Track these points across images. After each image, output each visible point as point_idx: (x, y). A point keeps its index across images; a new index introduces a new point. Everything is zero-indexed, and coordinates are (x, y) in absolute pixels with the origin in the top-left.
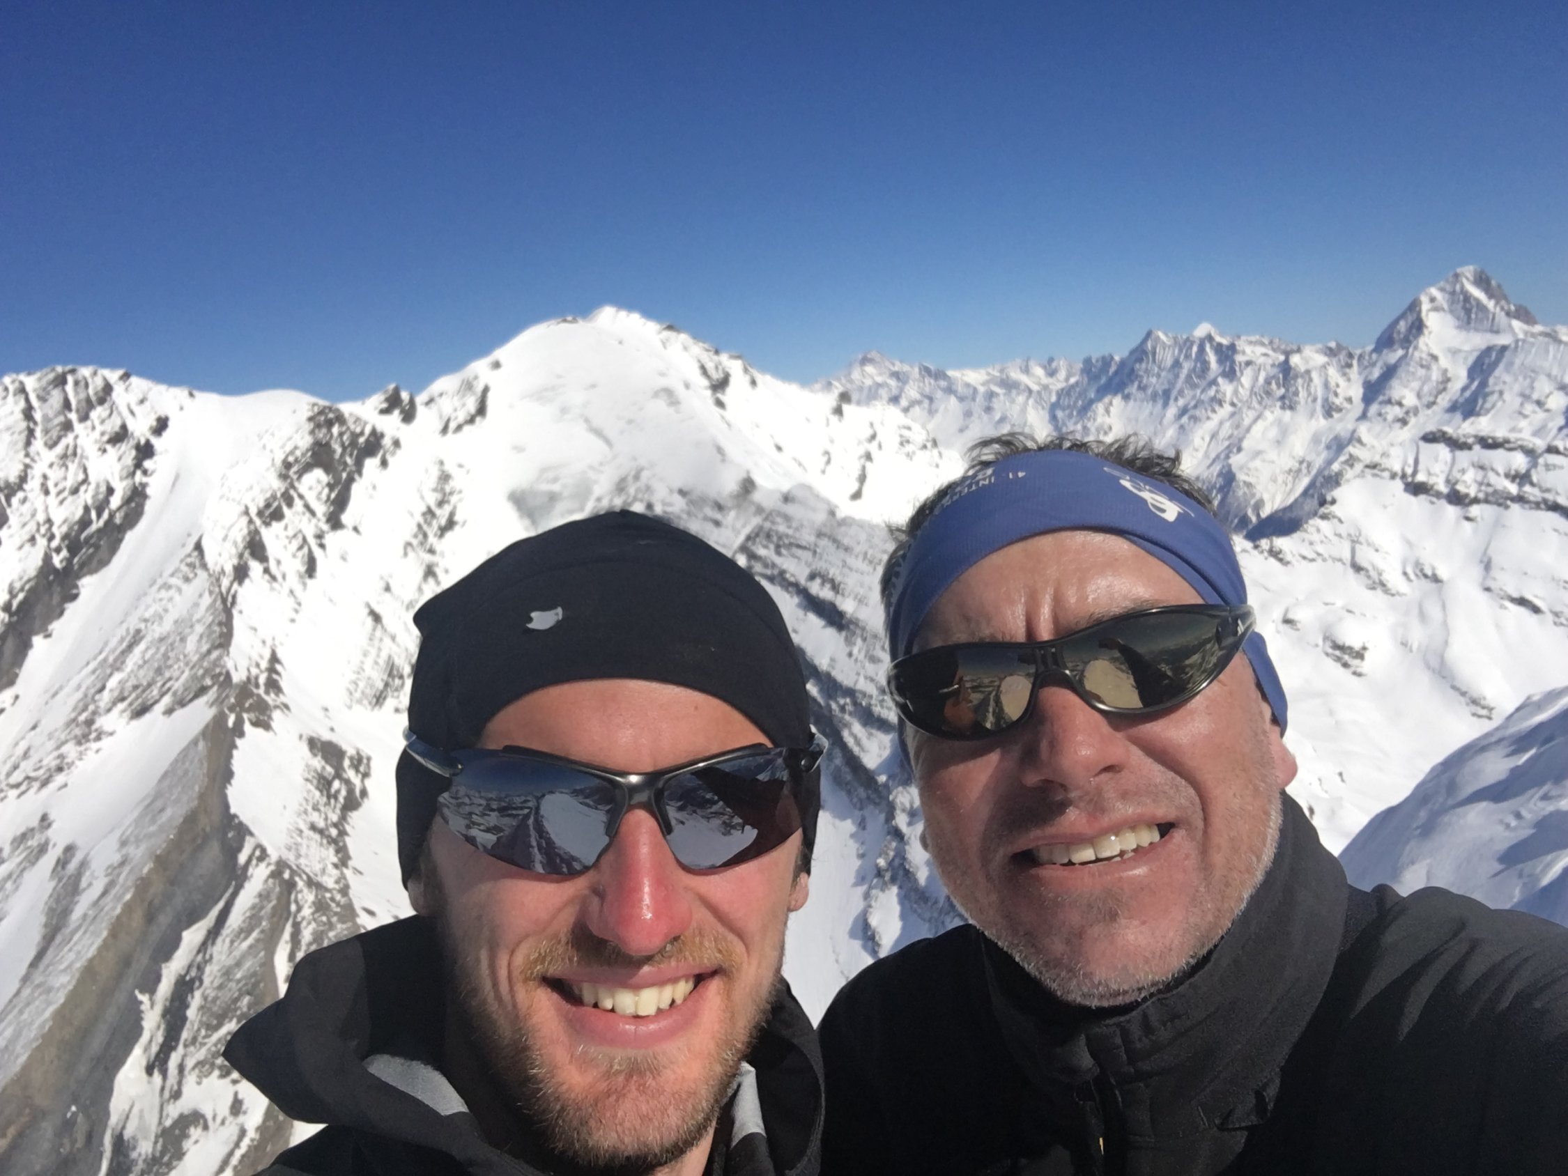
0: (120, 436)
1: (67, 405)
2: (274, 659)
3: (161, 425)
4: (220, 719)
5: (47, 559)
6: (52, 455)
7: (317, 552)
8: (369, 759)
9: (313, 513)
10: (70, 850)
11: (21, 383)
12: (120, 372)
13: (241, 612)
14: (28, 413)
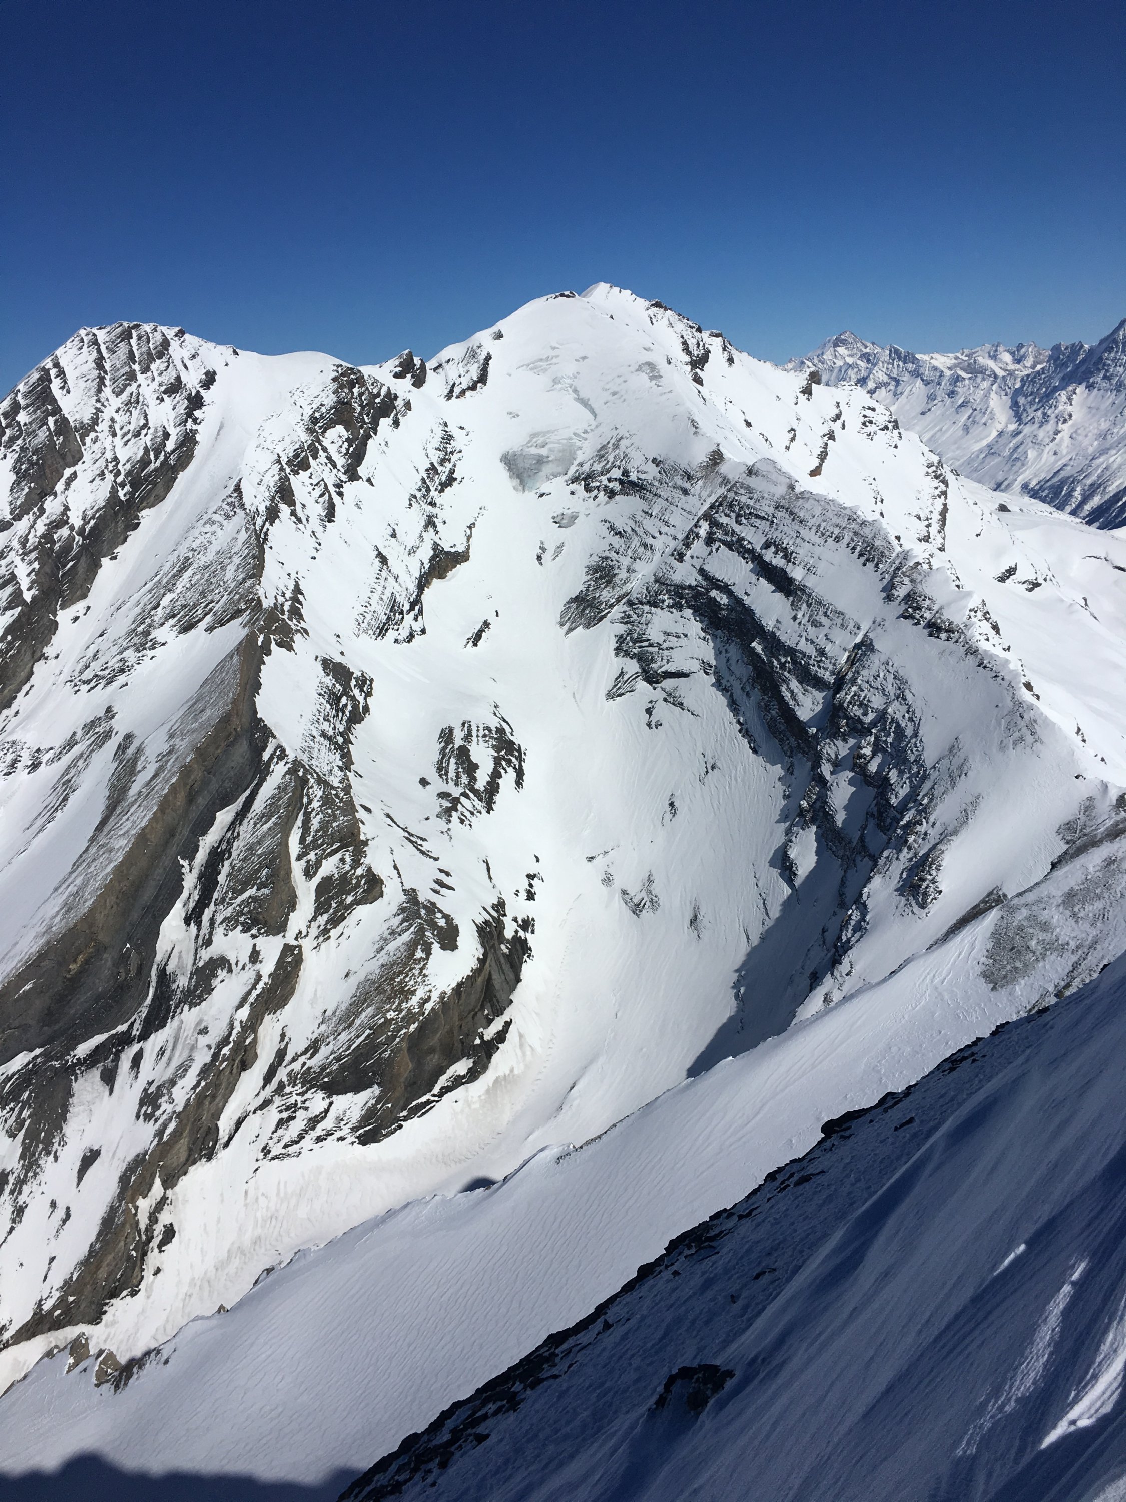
0: (175, 387)
1: (131, 356)
2: (297, 590)
3: (209, 379)
4: (250, 639)
5: (114, 492)
6: (117, 402)
7: (336, 499)
8: (372, 681)
9: (335, 466)
10: (128, 738)
11: (94, 335)
12: (176, 329)
13: (271, 548)
14: (99, 363)
